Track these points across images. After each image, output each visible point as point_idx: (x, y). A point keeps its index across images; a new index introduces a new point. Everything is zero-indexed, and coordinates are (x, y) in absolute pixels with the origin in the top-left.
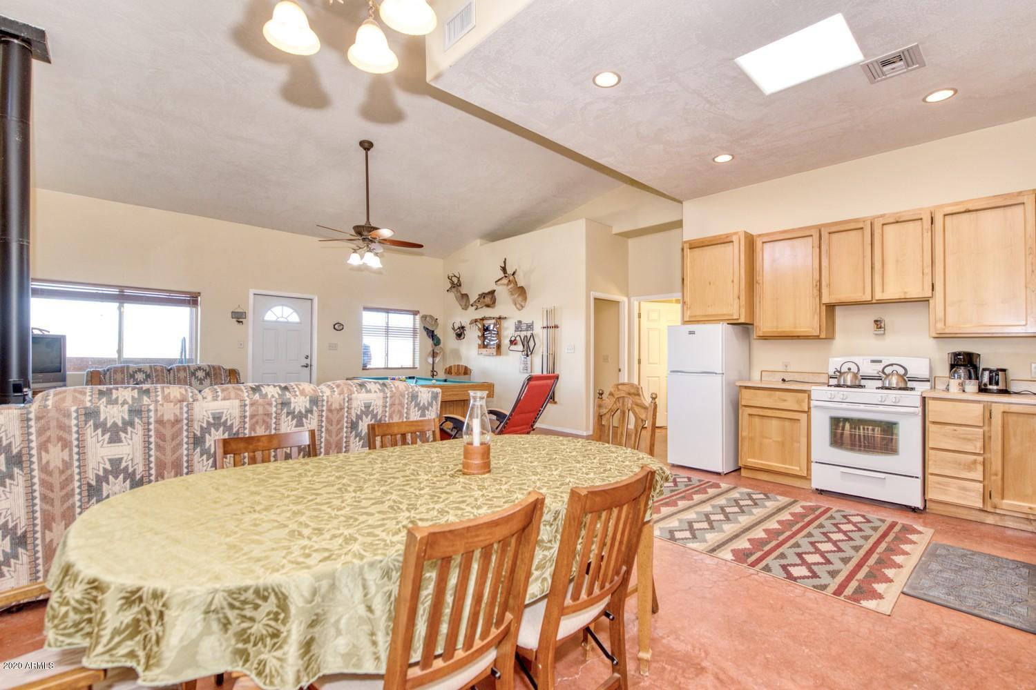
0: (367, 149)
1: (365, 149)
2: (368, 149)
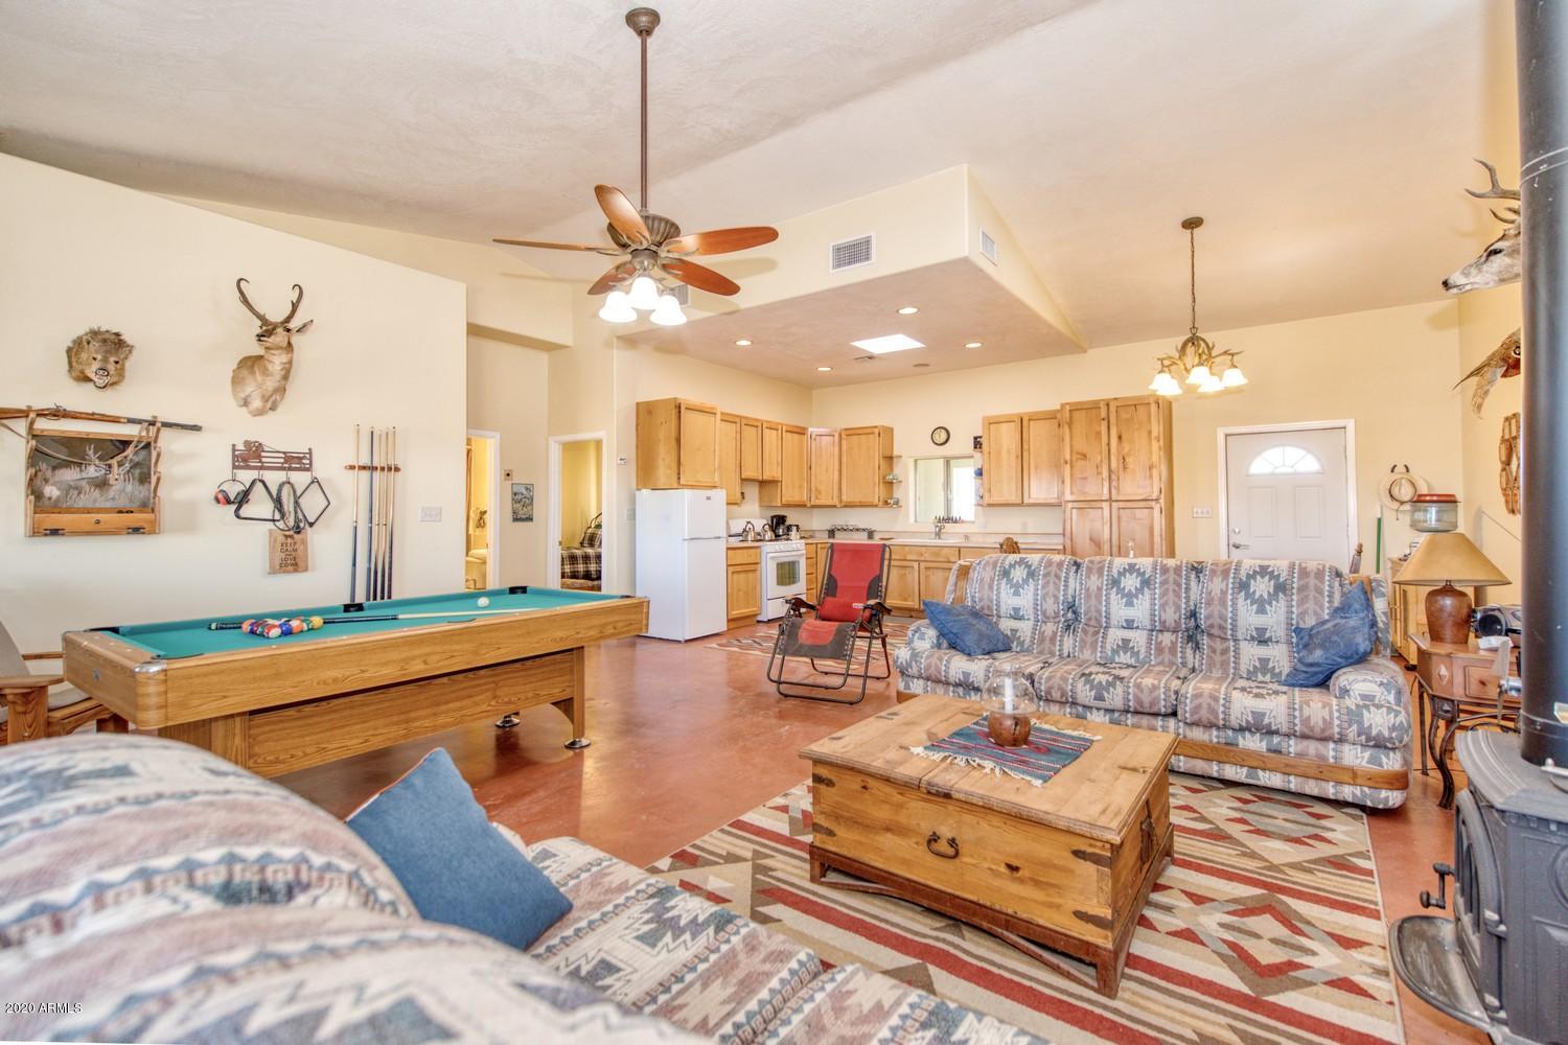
0: (645, 33)
1: (640, 33)
2: (649, 32)
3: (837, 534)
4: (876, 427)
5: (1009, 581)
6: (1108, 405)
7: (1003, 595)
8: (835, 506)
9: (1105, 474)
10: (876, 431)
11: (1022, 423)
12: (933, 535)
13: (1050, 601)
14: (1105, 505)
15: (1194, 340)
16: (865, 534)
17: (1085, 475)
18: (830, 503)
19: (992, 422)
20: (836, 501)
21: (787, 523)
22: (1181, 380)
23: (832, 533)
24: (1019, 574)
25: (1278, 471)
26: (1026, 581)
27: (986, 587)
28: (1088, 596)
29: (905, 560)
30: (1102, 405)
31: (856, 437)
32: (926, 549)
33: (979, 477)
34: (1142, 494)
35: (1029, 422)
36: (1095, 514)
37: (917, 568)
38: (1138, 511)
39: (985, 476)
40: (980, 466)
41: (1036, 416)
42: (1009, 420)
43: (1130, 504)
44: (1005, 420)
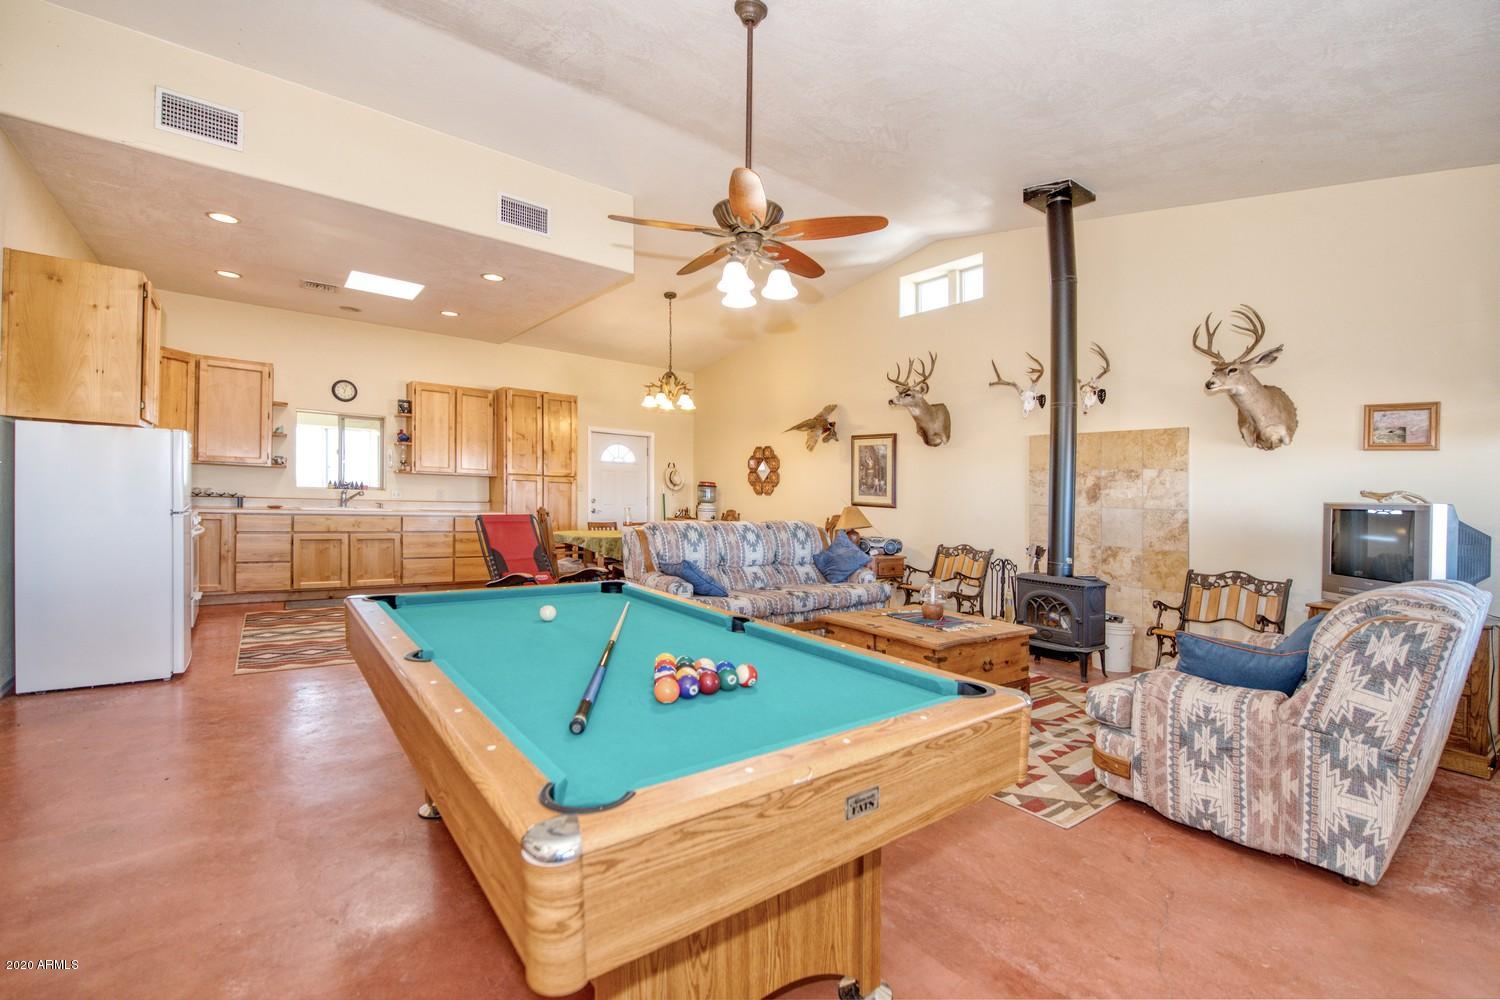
4: (263, 364)
5: (689, 541)
6: (542, 396)
7: (687, 552)
9: (540, 453)
10: (266, 370)
11: (457, 395)
13: (714, 553)
14: (539, 479)
15: (669, 375)
16: (232, 501)
17: (523, 453)
19: (420, 388)
22: (674, 402)
24: (693, 536)
25: (616, 460)
26: (699, 541)
27: (674, 547)
28: (732, 548)
29: (325, 532)
30: (538, 396)
31: (227, 371)
32: (360, 519)
33: (403, 443)
34: (564, 472)
35: (464, 397)
36: (530, 486)
37: (346, 541)
38: (561, 485)
39: (416, 443)
40: (401, 431)
41: (469, 392)
42: (443, 390)
43: (556, 479)
44: (436, 389)
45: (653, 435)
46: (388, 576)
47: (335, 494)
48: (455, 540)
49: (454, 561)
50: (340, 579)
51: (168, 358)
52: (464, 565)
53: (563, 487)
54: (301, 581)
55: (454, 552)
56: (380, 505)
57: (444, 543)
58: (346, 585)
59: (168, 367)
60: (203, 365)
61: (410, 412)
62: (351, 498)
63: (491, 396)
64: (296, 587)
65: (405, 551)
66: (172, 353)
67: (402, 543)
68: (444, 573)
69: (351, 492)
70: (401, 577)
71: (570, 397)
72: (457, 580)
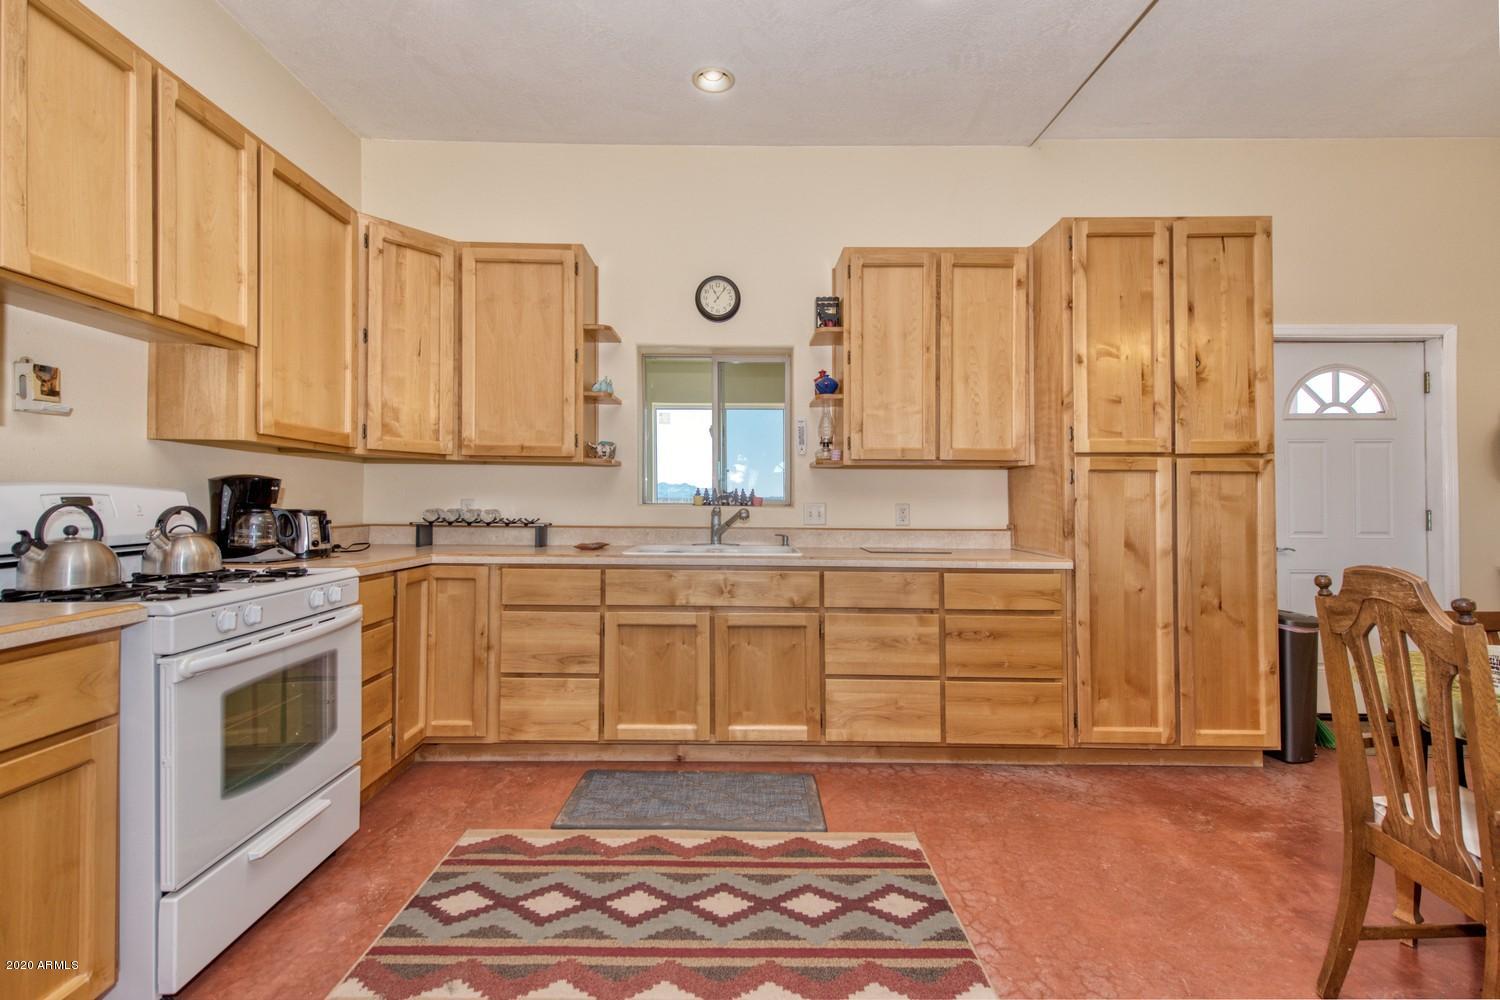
3: (440, 535)
4: (567, 247)
6: (1171, 230)
8: (439, 458)
9: (1163, 392)
10: (569, 257)
11: (939, 268)
12: (706, 535)
14: (1163, 465)
16: (529, 535)
18: (427, 445)
19: (862, 263)
20: (446, 445)
21: (285, 502)
23: (424, 534)
29: (672, 607)
30: (1159, 230)
31: (506, 268)
32: (732, 576)
33: (826, 396)
34: (1231, 439)
35: (957, 271)
36: (1133, 485)
37: (705, 628)
38: (1225, 479)
39: (851, 392)
40: (823, 373)
41: (970, 260)
42: (908, 260)
43: (1212, 464)
44: (894, 258)
45: (1451, 333)
46: (792, 719)
47: (703, 515)
48: (945, 634)
49: (943, 688)
50: (694, 721)
51: (399, 245)
52: (969, 700)
53: (1235, 486)
54: (620, 720)
55: (943, 664)
56: (784, 540)
57: (920, 639)
58: (706, 736)
59: (399, 265)
60: (468, 263)
61: (838, 322)
62: (729, 524)
63: (1020, 266)
64: (607, 736)
65: (828, 658)
66: (403, 233)
67: (822, 636)
68: (920, 719)
69: (728, 512)
70: (823, 723)
71: (1252, 220)
72: (950, 740)
